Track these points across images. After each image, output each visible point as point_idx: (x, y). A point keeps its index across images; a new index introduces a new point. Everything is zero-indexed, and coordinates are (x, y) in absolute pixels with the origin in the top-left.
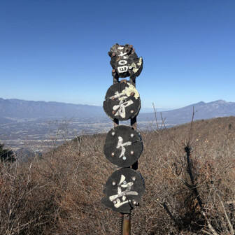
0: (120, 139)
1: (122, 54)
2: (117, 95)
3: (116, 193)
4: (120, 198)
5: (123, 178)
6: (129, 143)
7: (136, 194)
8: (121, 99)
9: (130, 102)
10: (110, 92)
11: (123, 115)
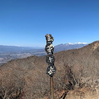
0: (50, 58)
1: (49, 37)
2: (48, 47)
3: (50, 71)
4: (51, 72)
5: (51, 67)
6: (52, 59)
7: (54, 70)
8: (49, 48)
9: (52, 48)
10: (47, 46)
11: (50, 52)
